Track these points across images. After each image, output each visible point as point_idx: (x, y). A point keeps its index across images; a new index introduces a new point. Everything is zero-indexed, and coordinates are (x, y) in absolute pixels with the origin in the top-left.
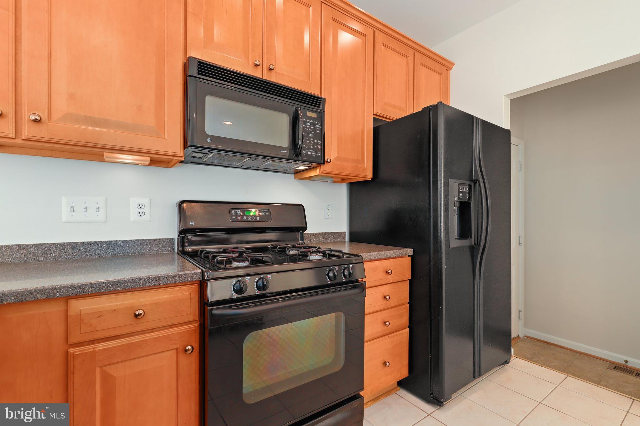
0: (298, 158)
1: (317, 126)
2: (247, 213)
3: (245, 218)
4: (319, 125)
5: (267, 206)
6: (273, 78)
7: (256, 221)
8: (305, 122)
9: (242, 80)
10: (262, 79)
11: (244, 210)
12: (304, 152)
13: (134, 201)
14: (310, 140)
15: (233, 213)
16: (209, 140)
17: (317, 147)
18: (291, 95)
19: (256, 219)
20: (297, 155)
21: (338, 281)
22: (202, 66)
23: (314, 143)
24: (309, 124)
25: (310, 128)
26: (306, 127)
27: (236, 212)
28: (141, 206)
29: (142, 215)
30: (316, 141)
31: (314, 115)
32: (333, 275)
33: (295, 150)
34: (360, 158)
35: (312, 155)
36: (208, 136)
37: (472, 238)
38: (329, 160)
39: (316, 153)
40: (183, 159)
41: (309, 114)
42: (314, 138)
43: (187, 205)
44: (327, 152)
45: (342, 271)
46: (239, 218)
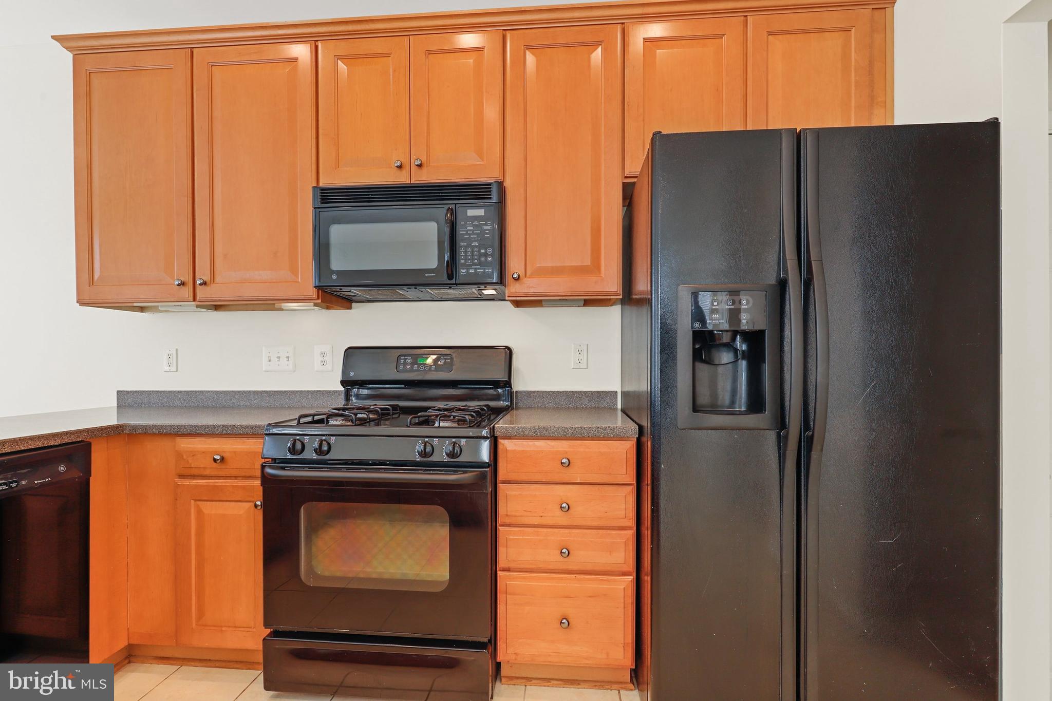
0: (453, 281)
1: (486, 228)
2: (421, 361)
3: (416, 367)
4: (489, 226)
5: (450, 350)
7: (430, 371)
8: (465, 226)
9: (372, 195)
10: (411, 184)
11: (415, 358)
12: (464, 271)
13: (318, 350)
14: (473, 251)
15: (402, 361)
16: (334, 277)
17: (486, 260)
18: (442, 193)
19: (430, 368)
20: (450, 277)
21: (434, 458)
22: (324, 193)
23: (481, 255)
24: (472, 228)
25: (474, 234)
26: (467, 234)
27: (406, 359)
28: (323, 355)
29: (325, 364)
30: (483, 251)
31: (481, 212)
32: (429, 449)
33: (450, 272)
34: (587, 262)
35: (476, 273)
36: (333, 272)
37: (767, 412)
38: (516, 276)
39: (484, 269)
40: (319, 301)
41: (471, 212)
42: (480, 247)
43: (350, 352)
44: (514, 265)
45: (447, 446)
46: (408, 367)
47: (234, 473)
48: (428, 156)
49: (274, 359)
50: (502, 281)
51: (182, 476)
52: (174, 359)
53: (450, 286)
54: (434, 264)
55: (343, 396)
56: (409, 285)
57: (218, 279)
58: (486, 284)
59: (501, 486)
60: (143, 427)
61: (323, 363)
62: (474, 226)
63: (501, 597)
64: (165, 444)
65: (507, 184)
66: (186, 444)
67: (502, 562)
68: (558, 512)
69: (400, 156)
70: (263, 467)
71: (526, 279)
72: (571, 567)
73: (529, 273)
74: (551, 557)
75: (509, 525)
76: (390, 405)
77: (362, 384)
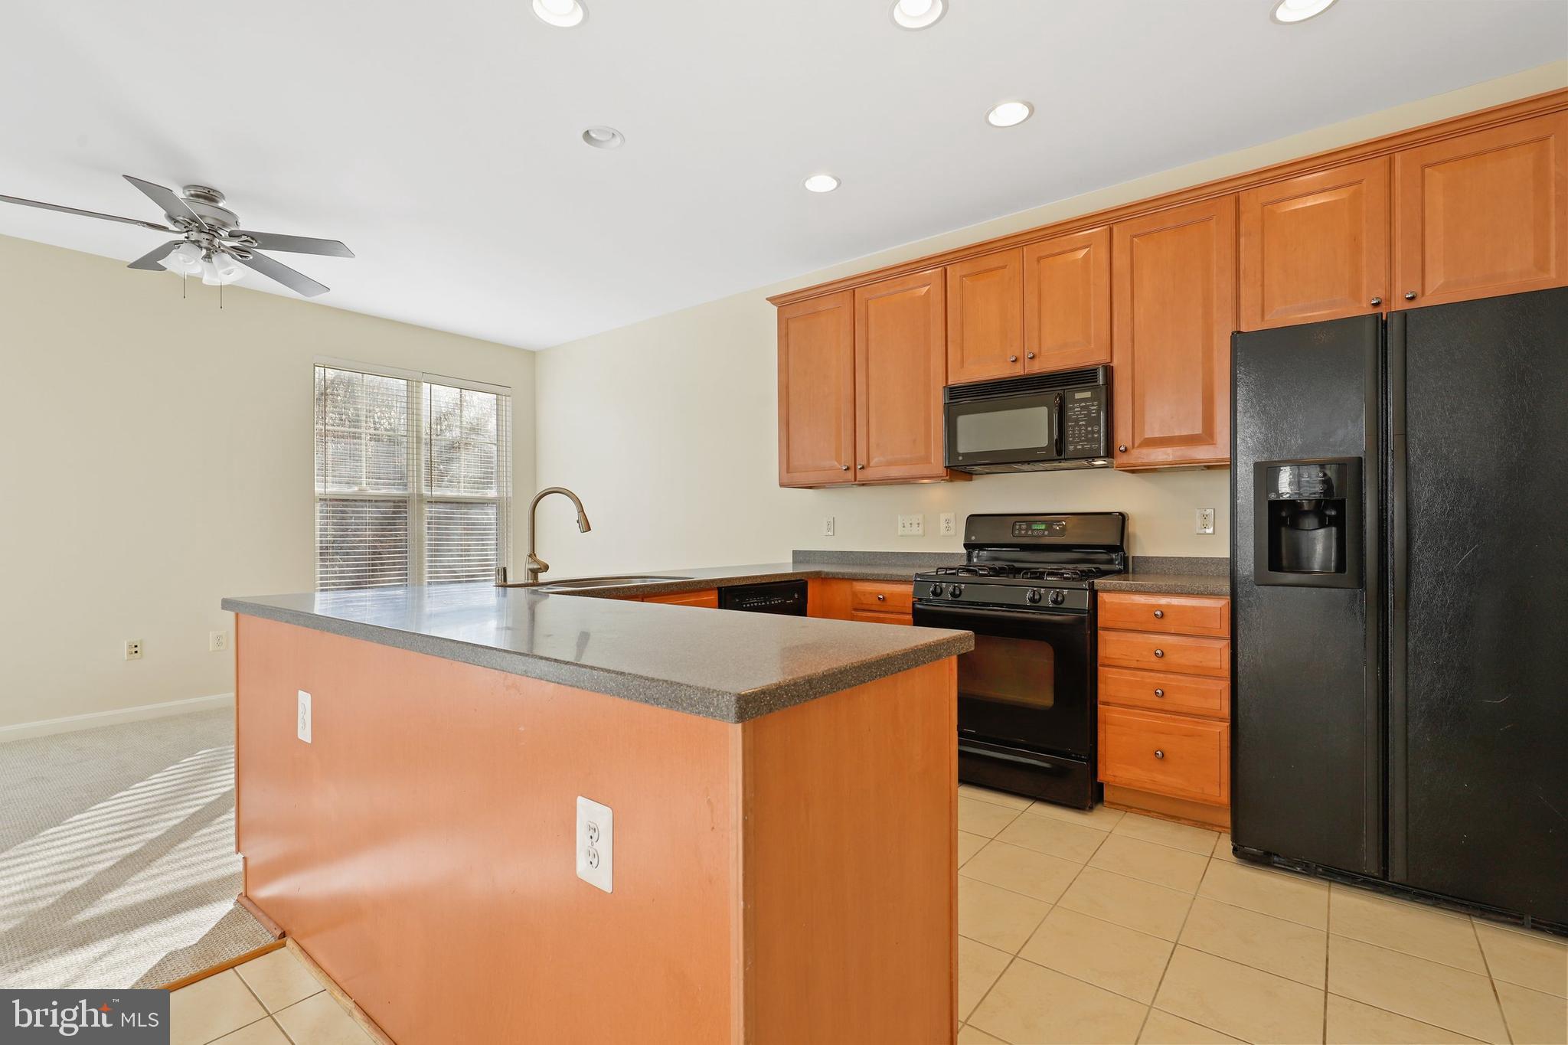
0: (1064, 455)
1: (1093, 408)
2: (1035, 528)
3: (1030, 532)
4: (1095, 406)
5: (1063, 516)
6: (1037, 368)
7: (1043, 536)
8: (1073, 408)
10: (1025, 375)
11: (1030, 524)
12: (1072, 447)
13: (943, 517)
14: (1080, 430)
15: (1017, 527)
16: (961, 458)
17: (1093, 436)
19: (1043, 534)
20: (1059, 452)
21: (1041, 604)
23: (1088, 432)
24: (1079, 409)
25: (1081, 414)
26: (1075, 415)
27: (1020, 525)
28: (947, 521)
30: (1089, 429)
31: (1087, 395)
32: (1037, 597)
33: (1058, 448)
34: (1198, 430)
35: (1083, 449)
36: (959, 454)
37: (1347, 573)
38: (1122, 448)
39: (1091, 445)
40: (948, 478)
41: (1078, 396)
42: (1086, 426)
43: (973, 520)
44: (1123, 437)
45: (1051, 595)
46: (1023, 532)
47: (891, 609)
48: (1040, 347)
49: (907, 525)
50: (1110, 453)
51: (856, 610)
52: (832, 525)
53: (1060, 461)
54: (1044, 443)
55: (965, 557)
56: (1023, 462)
57: (872, 464)
58: (1094, 458)
59: (1101, 633)
60: (832, 573)
61: (948, 528)
62: (1081, 407)
63: (1100, 726)
64: (845, 587)
65: (1115, 363)
66: (860, 587)
67: (1101, 697)
68: (1154, 658)
69: (1015, 351)
70: (913, 604)
71: (1135, 450)
72: (1167, 708)
73: (1136, 445)
74: (1147, 696)
75: (1109, 666)
76: (1008, 566)
77: (981, 547)
